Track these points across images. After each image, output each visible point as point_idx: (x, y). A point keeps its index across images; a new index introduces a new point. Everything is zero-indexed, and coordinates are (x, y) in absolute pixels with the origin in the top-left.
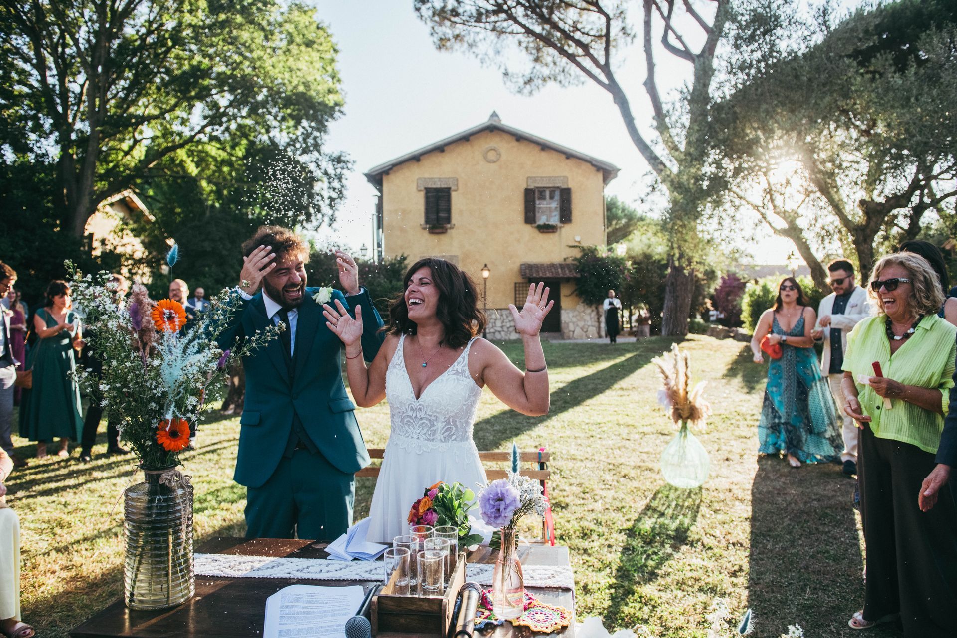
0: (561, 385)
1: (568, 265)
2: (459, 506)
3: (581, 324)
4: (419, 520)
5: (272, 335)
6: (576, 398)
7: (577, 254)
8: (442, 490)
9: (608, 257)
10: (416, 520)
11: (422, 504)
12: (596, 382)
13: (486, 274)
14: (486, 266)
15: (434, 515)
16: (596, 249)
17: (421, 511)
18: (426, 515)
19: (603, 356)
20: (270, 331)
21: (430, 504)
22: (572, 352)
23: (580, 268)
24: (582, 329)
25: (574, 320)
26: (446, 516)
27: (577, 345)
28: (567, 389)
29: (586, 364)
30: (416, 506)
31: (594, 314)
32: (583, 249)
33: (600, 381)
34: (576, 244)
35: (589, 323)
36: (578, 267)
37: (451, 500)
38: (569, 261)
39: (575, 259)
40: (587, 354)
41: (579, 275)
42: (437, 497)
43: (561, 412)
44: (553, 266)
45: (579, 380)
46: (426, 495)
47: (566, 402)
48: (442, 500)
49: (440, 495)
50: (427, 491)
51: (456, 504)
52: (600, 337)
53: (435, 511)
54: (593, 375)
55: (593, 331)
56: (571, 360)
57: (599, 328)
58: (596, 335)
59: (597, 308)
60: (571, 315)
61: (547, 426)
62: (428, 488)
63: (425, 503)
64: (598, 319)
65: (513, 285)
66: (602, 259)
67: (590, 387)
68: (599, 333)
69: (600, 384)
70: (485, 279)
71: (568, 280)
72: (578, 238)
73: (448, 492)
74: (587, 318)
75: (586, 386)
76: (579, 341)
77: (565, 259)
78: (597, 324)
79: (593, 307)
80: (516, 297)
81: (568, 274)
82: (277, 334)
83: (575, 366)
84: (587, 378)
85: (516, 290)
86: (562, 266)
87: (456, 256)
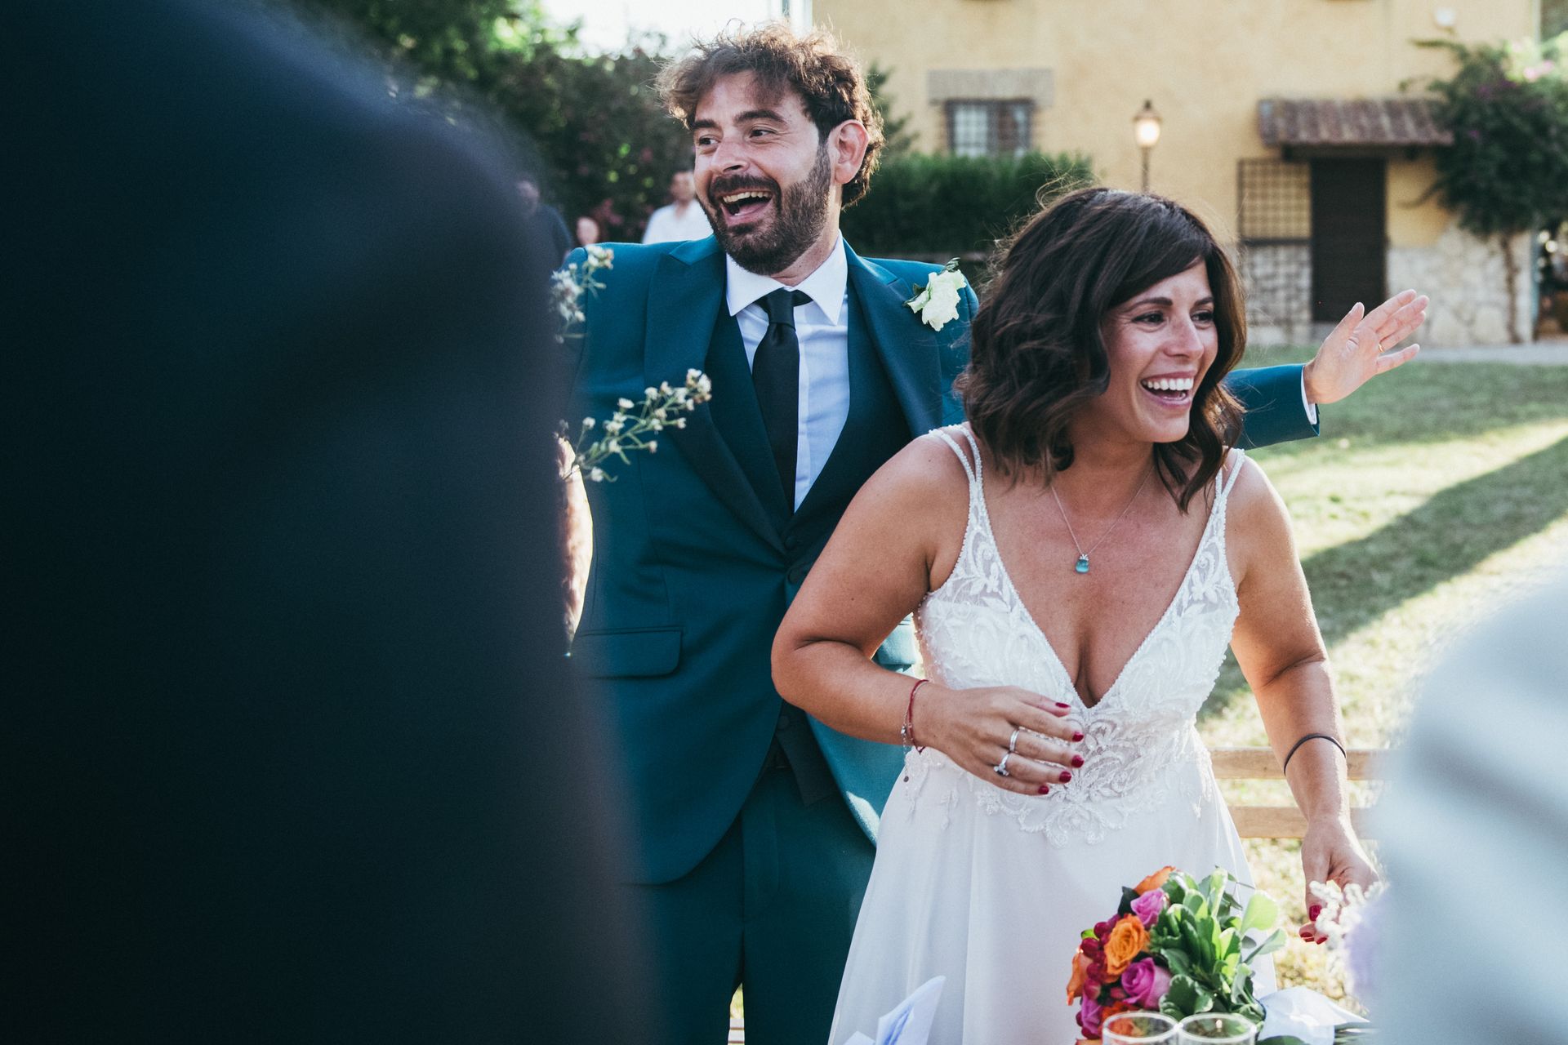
0: (1406, 505)
1: (1413, 107)
2: (1233, 948)
3: (1454, 297)
4: (1106, 989)
5: (671, 416)
6: (1457, 549)
7: (1445, 69)
8: (1177, 895)
9: (1543, 81)
10: (1097, 989)
11: (1115, 938)
12: (1517, 493)
13: (1148, 133)
14: (1148, 106)
15: (1159, 976)
16: (1503, 54)
17: (1113, 960)
18: (1133, 974)
19: (1533, 407)
20: (661, 402)
21: (1141, 942)
22: (1430, 391)
23: (1453, 113)
24: (1457, 313)
25: (1432, 282)
26: (1193, 975)
27: (1444, 368)
28: (1425, 518)
29: (1481, 431)
30: (1093, 948)
31: (1496, 265)
32: (1462, 54)
33: (1529, 492)
34: (1443, 36)
35: (1481, 295)
36: (1444, 110)
37: (1207, 927)
38: (1418, 92)
39: (1437, 86)
40: (1481, 398)
41: (1447, 138)
42: (1165, 920)
43: (1414, 593)
44: (1362, 107)
45: (1462, 489)
46: (1124, 910)
47: (1424, 562)
48: (1182, 927)
49: (1175, 911)
50: (1130, 895)
51: (1222, 939)
52: (1516, 340)
53: (1162, 963)
54: (1507, 470)
55: (1491, 321)
56: (1429, 419)
57: (1512, 310)
58: (1503, 335)
59: (1505, 245)
60: (1420, 265)
61: (1372, 643)
62: (1133, 886)
63: (1127, 936)
64: (1510, 280)
65: (1231, 170)
66: (1520, 89)
67: (1500, 510)
68: (1511, 327)
69: (1532, 501)
70: (1146, 151)
71: (1411, 153)
72: (1445, 17)
73: (1197, 902)
74: (1473, 276)
75: (1483, 506)
76: (1451, 356)
77: (1403, 86)
78: (1503, 298)
79: (1494, 242)
80: (1241, 209)
81: (1412, 133)
82: (684, 413)
83: (1445, 439)
84: (1488, 480)
85: (1241, 185)
86: (1393, 109)
87: (1047, 72)
